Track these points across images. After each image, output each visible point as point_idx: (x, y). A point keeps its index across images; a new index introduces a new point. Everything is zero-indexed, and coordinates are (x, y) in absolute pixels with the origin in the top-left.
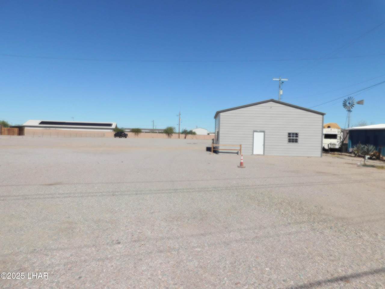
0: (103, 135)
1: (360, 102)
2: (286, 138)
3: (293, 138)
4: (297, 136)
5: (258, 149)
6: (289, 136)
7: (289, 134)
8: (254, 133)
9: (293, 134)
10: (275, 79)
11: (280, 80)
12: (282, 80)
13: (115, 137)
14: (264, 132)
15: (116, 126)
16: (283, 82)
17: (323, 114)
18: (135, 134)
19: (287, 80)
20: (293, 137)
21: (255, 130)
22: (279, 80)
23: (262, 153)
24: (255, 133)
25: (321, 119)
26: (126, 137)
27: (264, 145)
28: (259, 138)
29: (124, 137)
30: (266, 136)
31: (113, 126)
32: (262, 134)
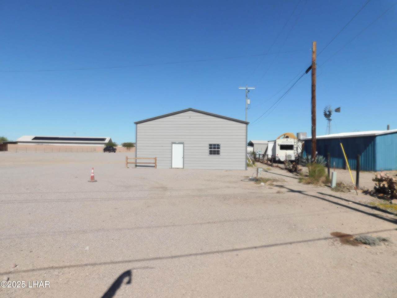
0: (95, 150)
1: (338, 110)
2: (207, 150)
3: (214, 150)
4: (218, 148)
5: (177, 162)
6: (210, 148)
7: (210, 145)
8: (172, 146)
9: (215, 145)
10: (241, 88)
11: (247, 89)
12: (248, 88)
13: (104, 152)
14: (182, 143)
15: (110, 141)
16: (249, 91)
17: (247, 123)
18: (127, 149)
19: (254, 88)
20: (214, 148)
21: (174, 142)
22: (245, 88)
23: (181, 166)
24: (174, 145)
25: (245, 129)
26: (115, 152)
27: (183, 158)
28: (178, 150)
29: (112, 151)
30: (185, 148)
31: (107, 141)
32: (181, 146)
